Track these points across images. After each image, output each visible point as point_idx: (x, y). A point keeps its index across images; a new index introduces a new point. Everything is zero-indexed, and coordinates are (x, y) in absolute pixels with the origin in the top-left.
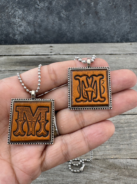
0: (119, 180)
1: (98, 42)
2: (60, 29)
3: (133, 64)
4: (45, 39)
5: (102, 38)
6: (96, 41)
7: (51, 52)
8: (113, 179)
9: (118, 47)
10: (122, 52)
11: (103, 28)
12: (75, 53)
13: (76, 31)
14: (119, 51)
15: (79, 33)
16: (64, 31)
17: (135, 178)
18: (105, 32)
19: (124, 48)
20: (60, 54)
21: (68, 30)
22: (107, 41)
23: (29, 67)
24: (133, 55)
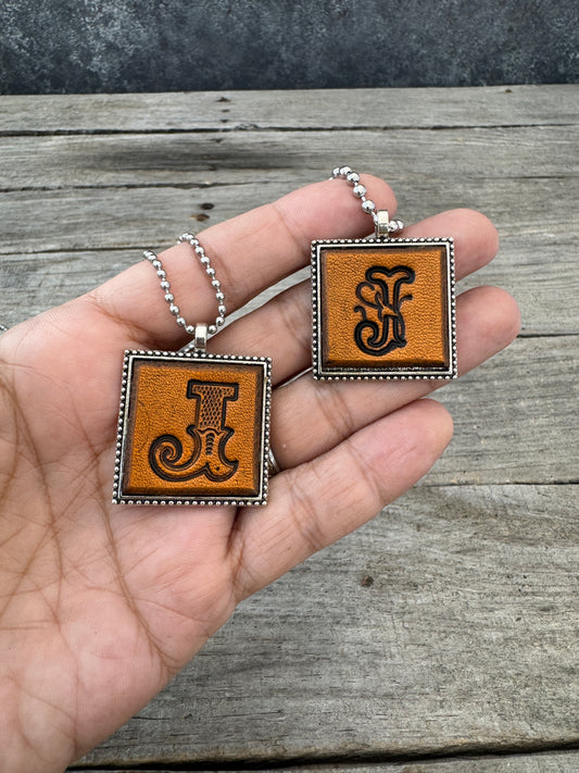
0: (478, 553)
1: (392, 83)
2: (253, 33)
3: (517, 162)
4: (198, 70)
5: (406, 66)
6: (385, 81)
7: (225, 121)
8: (459, 549)
9: (463, 102)
10: (478, 118)
11: (413, 30)
12: (311, 125)
13: (312, 42)
14: (468, 115)
15: (325, 48)
16: (270, 38)
17: (532, 545)
18: (415, 47)
19: (484, 106)
20: (256, 128)
21: (283, 39)
22: (421, 79)
23: (148, 173)
24: (514, 132)
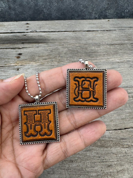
0: (91, 151)
1: (76, 19)
2: (36, 5)
3: (110, 40)
4: (20, 15)
5: (80, 14)
6: (74, 18)
7: (27, 30)
8: (86, 150)
9: (96, 24)
10: (99, 28)
11: (81, 4)
12: (52, 30)
13: (53, 7)
14: (97, 27)
15: (57, 9)
16: (41, 6)
17: (106, 148)
18: (82, 8)
19: (102, 25)
20: (36, 32)
21: (45, 6)
22: (84, 17)
23: (3, 45)
24: (109, 32)
